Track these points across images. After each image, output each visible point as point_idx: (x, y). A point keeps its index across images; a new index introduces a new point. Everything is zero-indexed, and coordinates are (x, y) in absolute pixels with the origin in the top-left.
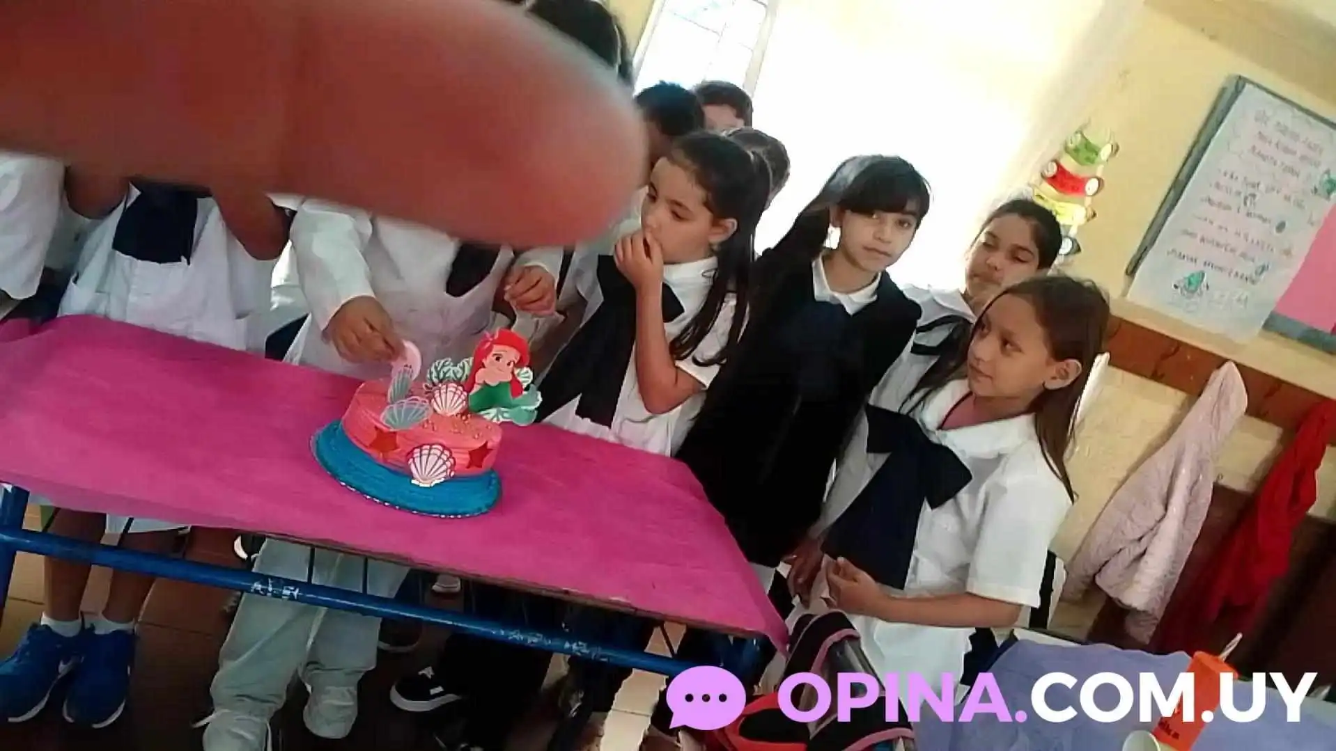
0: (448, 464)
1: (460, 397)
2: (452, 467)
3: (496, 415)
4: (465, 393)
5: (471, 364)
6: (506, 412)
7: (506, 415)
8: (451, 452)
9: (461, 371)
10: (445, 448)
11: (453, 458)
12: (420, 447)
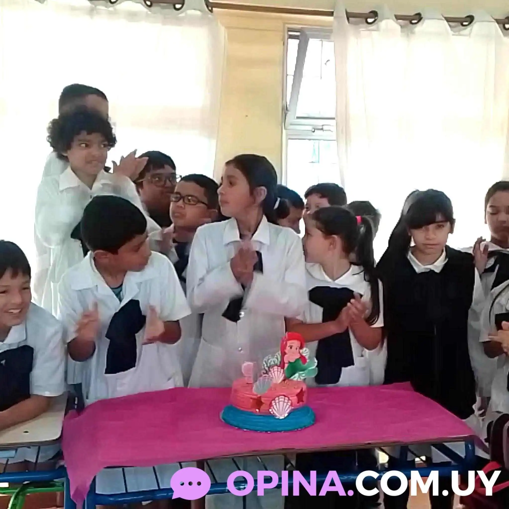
0: (289, 404)
1: (280, 372)
2: (291, 405)
3: (299, 377)
4: (282, 370)
5: (280, 354)
6: (303, 373)
7: (304, 375)
8: (289, 398)
9: (277, 360)
10: (285, 396)
11: (291, 400)
12: (274, 400)
